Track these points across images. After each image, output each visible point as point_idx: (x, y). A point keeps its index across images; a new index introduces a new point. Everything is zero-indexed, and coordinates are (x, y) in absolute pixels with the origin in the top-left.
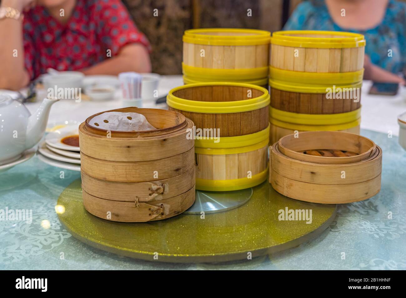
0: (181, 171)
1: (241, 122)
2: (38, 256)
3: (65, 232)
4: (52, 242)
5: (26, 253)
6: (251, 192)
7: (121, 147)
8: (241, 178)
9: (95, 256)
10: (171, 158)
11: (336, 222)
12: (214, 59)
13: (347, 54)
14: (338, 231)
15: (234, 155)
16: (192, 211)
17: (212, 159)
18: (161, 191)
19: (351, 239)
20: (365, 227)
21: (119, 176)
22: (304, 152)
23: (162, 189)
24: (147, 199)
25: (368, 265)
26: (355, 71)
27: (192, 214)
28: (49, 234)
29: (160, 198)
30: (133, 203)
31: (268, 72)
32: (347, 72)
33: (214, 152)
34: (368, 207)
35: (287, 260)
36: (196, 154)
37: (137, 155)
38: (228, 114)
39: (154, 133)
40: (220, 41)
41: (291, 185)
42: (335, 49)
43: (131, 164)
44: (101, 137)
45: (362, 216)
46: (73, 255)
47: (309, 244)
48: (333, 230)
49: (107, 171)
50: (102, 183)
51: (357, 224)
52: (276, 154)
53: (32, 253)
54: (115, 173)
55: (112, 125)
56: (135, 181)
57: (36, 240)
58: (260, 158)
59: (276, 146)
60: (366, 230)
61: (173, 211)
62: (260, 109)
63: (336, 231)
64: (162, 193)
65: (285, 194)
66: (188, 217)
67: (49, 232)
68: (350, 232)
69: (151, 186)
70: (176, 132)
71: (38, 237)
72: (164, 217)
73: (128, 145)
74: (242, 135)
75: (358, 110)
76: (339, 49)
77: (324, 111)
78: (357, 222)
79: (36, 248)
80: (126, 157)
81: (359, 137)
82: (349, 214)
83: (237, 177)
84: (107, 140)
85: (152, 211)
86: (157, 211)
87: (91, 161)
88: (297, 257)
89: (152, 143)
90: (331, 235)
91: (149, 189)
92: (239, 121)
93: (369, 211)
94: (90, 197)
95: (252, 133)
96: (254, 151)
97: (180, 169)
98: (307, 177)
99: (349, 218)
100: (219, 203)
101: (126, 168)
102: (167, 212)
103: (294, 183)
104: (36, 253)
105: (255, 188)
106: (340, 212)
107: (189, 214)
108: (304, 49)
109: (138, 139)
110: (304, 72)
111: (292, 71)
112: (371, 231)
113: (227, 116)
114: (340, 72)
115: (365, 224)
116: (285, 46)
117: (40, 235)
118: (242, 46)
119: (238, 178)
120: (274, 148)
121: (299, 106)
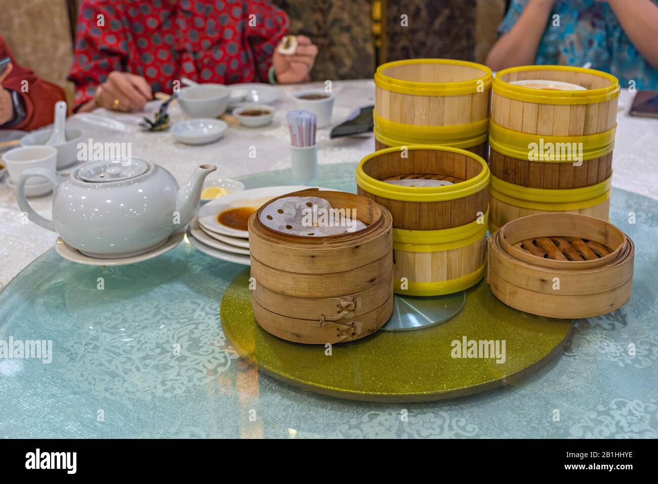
0: (377, 281)
1: (452, 211)
2: (204, 385)
3: (230, 349)
4: (217, 366)
5: (189, 381)
6: (464, 298)
7: (303, 256)
8: (451, 279)
9: (272, 386)
10: (365, 267)
11: (571, 342)
12: (416, 113)
13: (593, 111)
14: (573, 356)
15: (442, 252)
16: (389, 328)
17: (415, 259)
18: (352, 307)
19: (589, 369)
20: (607, 351)
21: (300, 290)
22: (533, 240)
23: (354, 305)
24: (335, 317)
25: (608, 407)
26: (604, 132)
27: (389, 331)
28: (212, 353)
29: (352, 315)
30: (318, 322)
31: (488, 125)
32: (593, 134)
33: (417, 249)
34: (613, 317)
35: (508, 398)
36: (394, 250)
37: (323, 266)
38: (436, 203)
39: (344, 238)
40: (423, 89)
41: (515, 293)
42: (577, 105)
43: (315, 277)
44: (278, 243)
45: (604, 332)
46: (246, 386)
47: (536, 374)
48: (566, 354)
49: (286, 284)
50: (279, 297)
51: (598, 346)
52: (497, 251)
53: (195, 380)
54: (296, 286)
55: (289, 216)
56: (319, 297)
57: (197, 362)
58: (476, 253)
59: (496, 237)
60: (609, 356)
61: (367, 330)
62: (477, 194)
63: (570, 356)
64: (354, 310)
65: (507, 302)
66: (384, 335)
67: (212, 351)
68: (588, 358)
69: (340, 302)
70: (371, 234)
71: (200, 358)
72: (355, 338)
73: (312, 254)
74: (453, 227)
75: (608, 180)
76: (584, 105)
77: (561, 186)
78: (598, 343)
79: (199, 373)
80: (310, 269)
81: (607, 225)
82: (589, 330)
83: (445, 278)
84: (285, 248)
85: (341, 332)
86: (347, 331)
87: (265, 269)
88: (520, 393)
89: (342, 251)
90: (564, 361)
91: (338, 306)
92: (450, 210)
93: (616, 323)
94: (264, 311)
95: (466, 224)
96: (468, 246)
97: (376, 279)
98: (536, 285)
99: (588, 337)
100: (423, 315)
101: (309, 281)
102: (359, 331)
103: (519, 290)
104: (201, 381)
105: (469, 291)
106: (576, 326)
107: (385, 331)
108: (536, 105)
109: (325, 248)
110: (536, 134)
111: (519, 132)
112: (615, 357)
113: (434, 205)
114: (584, 135)
115: (608, 346)
116: (510, 99)
117: (202, 355)
118: (453, 96)
119: (447, 280)
120: (494, 240)
121: (528, 177)
